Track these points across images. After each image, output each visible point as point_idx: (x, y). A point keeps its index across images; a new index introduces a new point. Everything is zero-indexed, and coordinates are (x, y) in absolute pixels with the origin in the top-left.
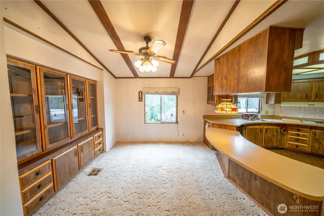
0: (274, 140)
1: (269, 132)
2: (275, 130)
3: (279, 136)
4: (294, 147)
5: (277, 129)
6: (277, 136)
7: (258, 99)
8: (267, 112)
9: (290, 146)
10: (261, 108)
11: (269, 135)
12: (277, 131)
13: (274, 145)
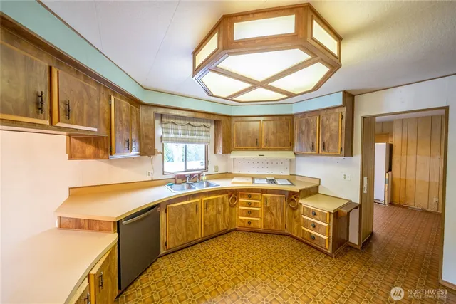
0: (221, 219)
1: (210, 207)
2: (220, 202)
3: (228, 210)
4: (246, 225)
5: (223, 198)
6: (225, 210)
7: (203, 146)
8: (216, 168)
9: (242, 224)
10: (208, 161)
11: (212, 212)
12: (223, 203)
13: (221, 229)
